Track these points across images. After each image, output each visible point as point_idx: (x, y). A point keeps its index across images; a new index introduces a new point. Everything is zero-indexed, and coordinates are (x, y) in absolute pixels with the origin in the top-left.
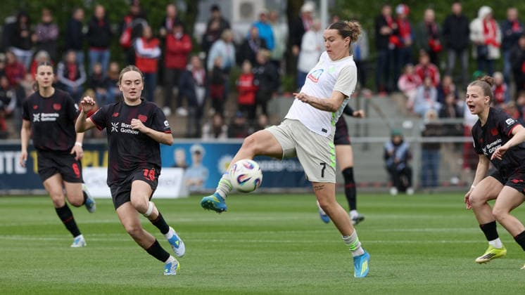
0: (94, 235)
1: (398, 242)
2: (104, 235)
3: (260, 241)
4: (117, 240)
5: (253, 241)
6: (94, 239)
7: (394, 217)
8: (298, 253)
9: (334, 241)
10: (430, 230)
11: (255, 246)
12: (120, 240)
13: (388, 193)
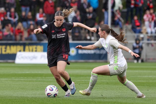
0: (22, 78)
1: (139, 81)
2: (25, 78)
3: (86, 80)
4: (31, 80)
5: (83, 80)
6: (22, 80)
7: (137, 71)
8: (100, 85)
9: (114, 81)
10: (151, 76)
11: (84, 82)
12: (32, 80)
13: (134, 62)
